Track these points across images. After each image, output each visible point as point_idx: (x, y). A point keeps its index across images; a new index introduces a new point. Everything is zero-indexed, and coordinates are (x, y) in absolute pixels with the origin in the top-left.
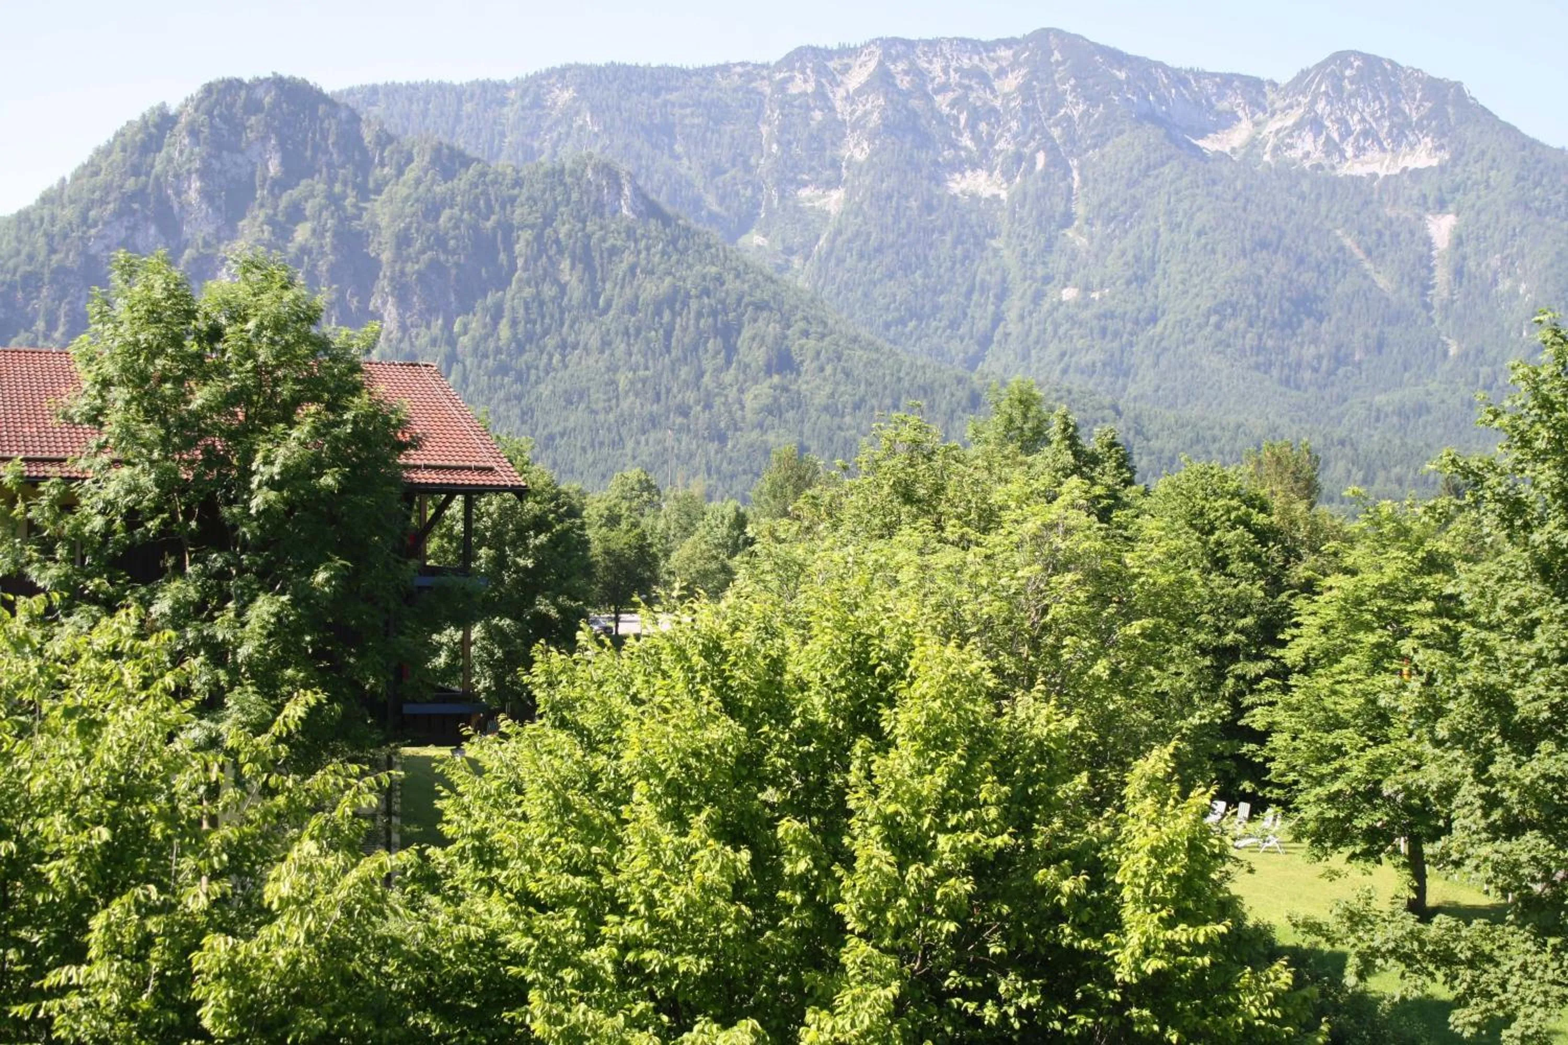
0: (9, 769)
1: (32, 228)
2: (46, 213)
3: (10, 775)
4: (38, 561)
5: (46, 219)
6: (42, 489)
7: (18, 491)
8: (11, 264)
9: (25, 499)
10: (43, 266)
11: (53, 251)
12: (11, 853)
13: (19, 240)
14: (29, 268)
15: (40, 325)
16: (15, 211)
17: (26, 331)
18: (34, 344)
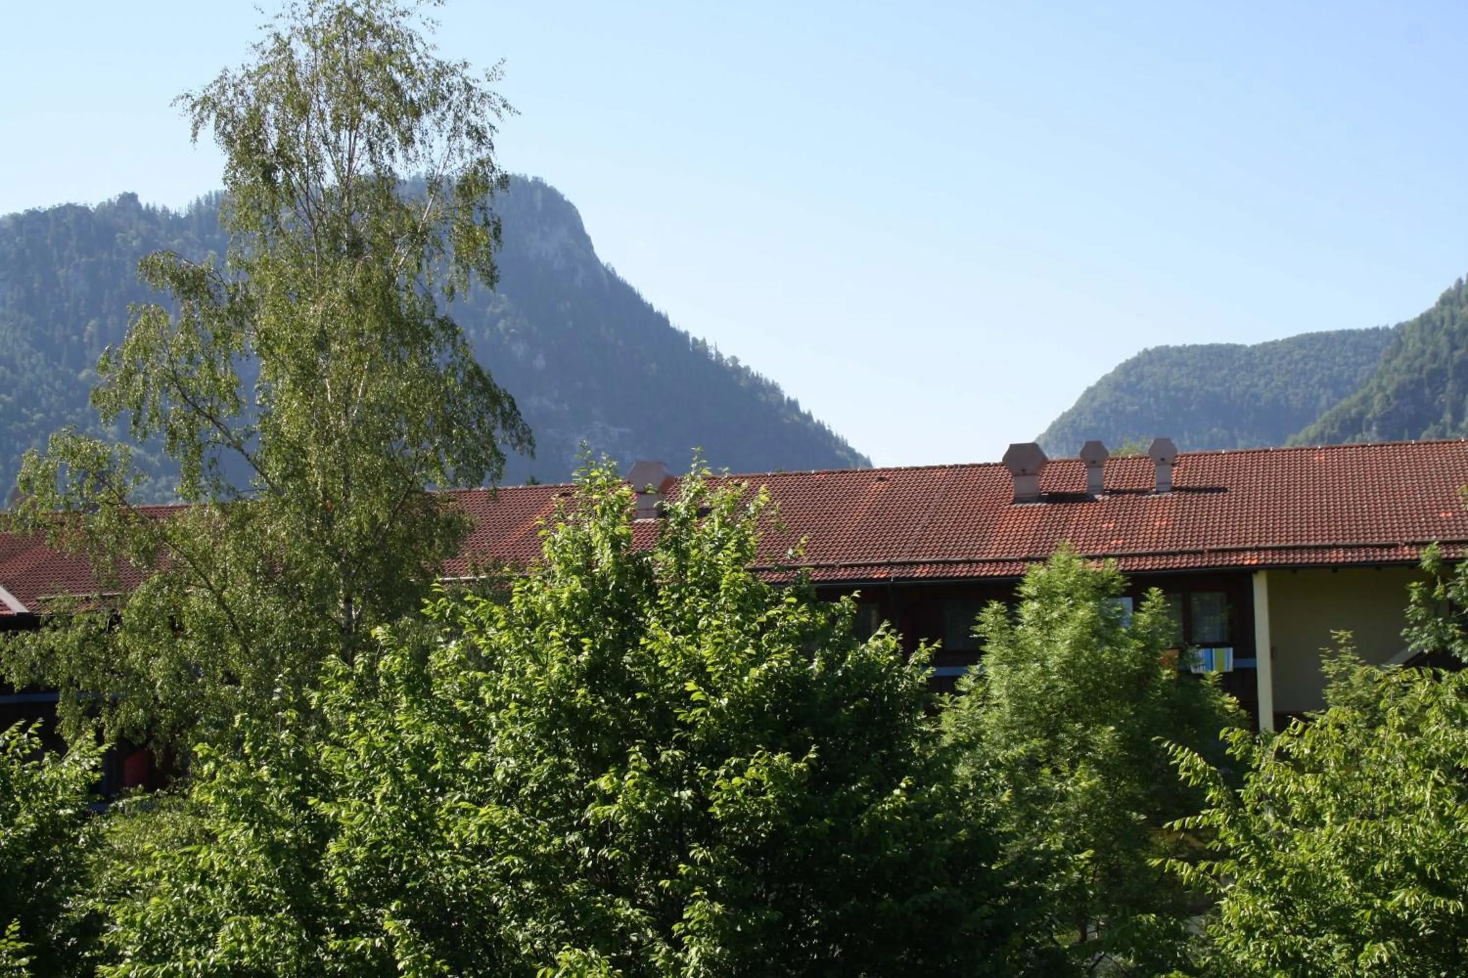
0: (1452, 832)
1: (1434, 329)
2: (1446, 313)
3: (1454, 837)
4: (1461, 637)
5: (1447, 319)
6: (1459, 570)
7: (1437, 574)
8: (1417, 364)
9: (1444, 581)
10: (1446, 362)
11: (1454, 347)
12: (1459, 911)
13: (1423, 341)
14: (1434, 366)
15: (1448, 417)
16: (1417, 315)
17: (1435, 424)
18: (1443, 435)
